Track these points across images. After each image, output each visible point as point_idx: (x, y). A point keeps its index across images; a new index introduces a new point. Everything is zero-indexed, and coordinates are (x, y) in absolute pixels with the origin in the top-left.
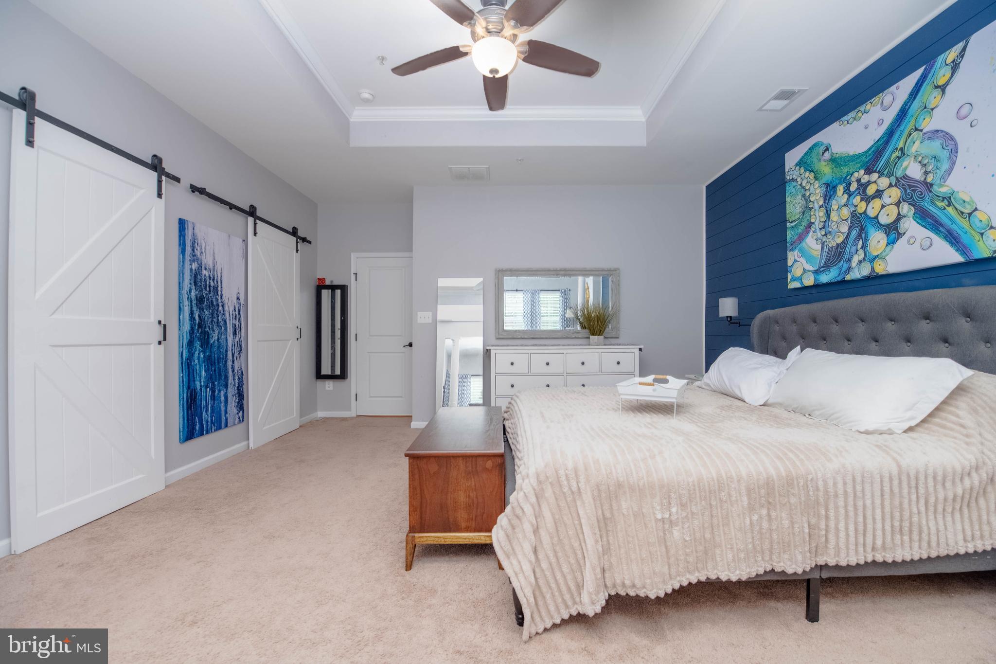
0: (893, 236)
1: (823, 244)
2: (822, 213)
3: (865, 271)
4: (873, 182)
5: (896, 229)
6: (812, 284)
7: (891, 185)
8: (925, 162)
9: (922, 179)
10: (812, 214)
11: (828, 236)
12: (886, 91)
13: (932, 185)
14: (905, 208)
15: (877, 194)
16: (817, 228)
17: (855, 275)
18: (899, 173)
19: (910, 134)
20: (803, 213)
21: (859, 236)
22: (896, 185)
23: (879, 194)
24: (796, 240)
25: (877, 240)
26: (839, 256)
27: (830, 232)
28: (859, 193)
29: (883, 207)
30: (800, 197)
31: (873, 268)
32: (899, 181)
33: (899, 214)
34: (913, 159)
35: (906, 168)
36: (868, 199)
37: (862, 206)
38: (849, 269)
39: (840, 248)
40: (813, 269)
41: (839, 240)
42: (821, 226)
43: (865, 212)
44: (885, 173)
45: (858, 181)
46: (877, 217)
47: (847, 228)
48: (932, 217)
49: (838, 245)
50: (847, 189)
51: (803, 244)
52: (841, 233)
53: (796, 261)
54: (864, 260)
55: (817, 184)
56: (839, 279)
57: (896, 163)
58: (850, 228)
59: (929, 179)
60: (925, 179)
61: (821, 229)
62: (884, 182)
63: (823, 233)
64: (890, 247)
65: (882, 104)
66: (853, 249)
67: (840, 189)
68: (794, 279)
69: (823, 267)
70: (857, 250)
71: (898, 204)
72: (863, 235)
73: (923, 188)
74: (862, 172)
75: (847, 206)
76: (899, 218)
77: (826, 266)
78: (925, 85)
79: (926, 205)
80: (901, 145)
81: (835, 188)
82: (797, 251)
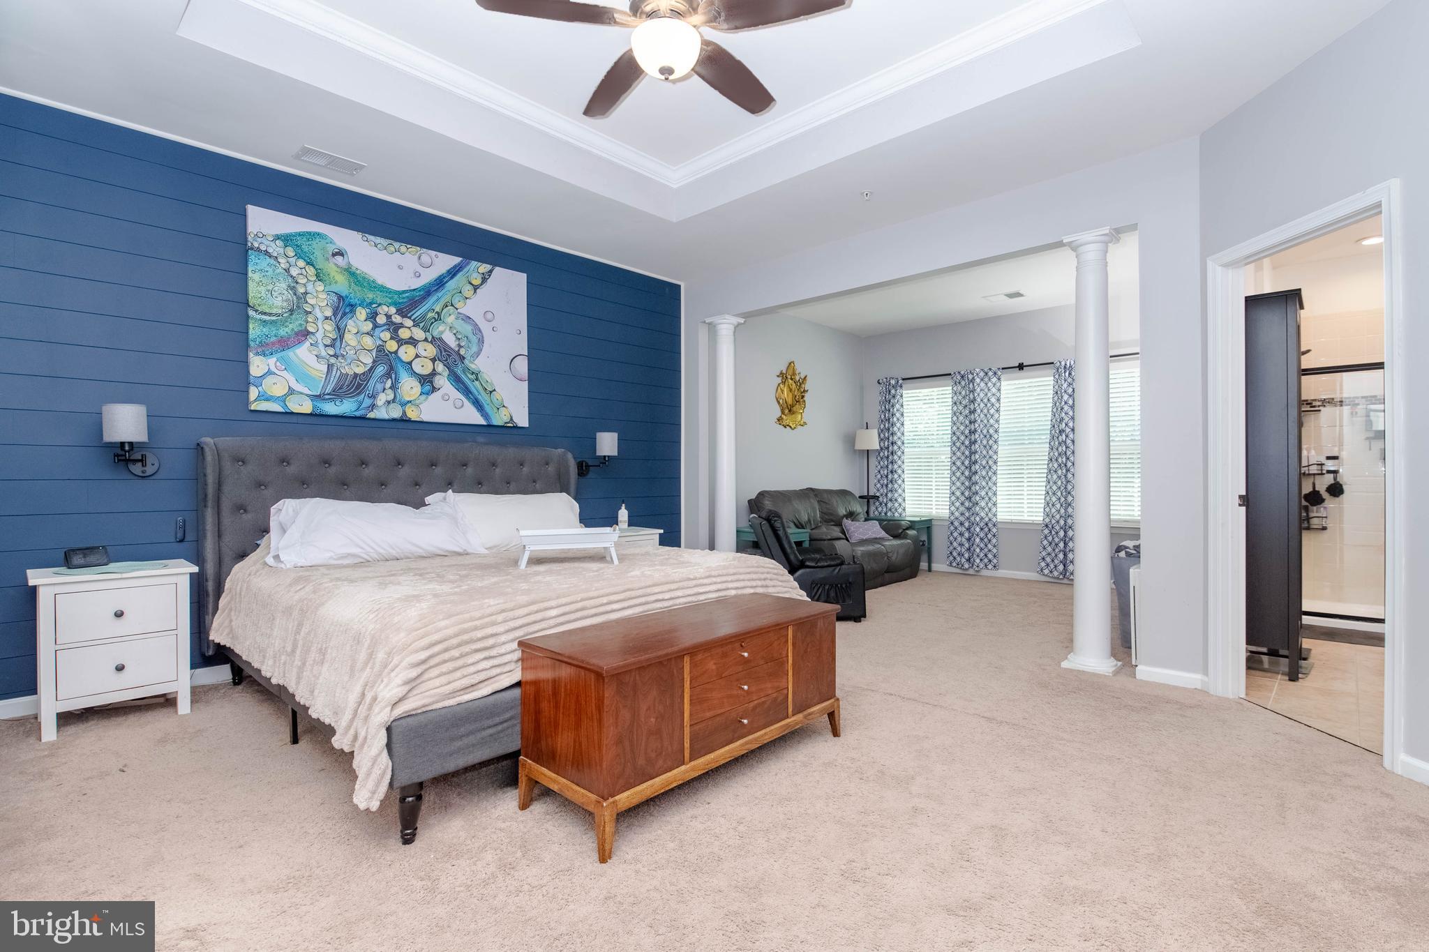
0: (427, 388)
1: (330, 367)
2: (329, 326)
3: (395, 413)
4: (406, 327)
5: (431, 382)
6: (309, 411)
7: (426, 340)
8: (460, 337)
9: (457, 349)
10: (310, 320)
11: (339, 358)
12: (425, 250)
13: (464, 358)
14: (440, 367)
15: (411, 340)
16: (320, 341)
17: (381, 413)
18: (435, 334)
19: (447, 306)
20: (292, 311)
21: (388, 375)
22: (431, 342)
23: (413, 342)
24: (273, 344)
25: (410, 386)
26: (357, 388)
27: (343, 356)
28: (389, 329)
29: (417, 356)
30: (284, 286)
31: (404, 413)
32: (435, 341)
33: (434, 370)
34: (448, 328)
35: (442, 332)
36: (401, 342)
37: (392, 346)
38: (373, 407)
39: (360, 378)
40: (310, 393)
41: (360, 370)
42: (328, 342)
43: (396, 352)
44: (422, 325)
45: (388, 317)
46: (410, 363)
47: (372, 361)
48: (463, 383)
49: (356, 375)
50: (373, 316)
51: (290, 353)
52: (362, 362)
53: (269, 373)
54: (394, 401)
55: (320, 287)
56: (358, 414)
57: (432, 323)
58: (374, 362)
59: (462, 352)
60: (459, 350)
61: (326, 346)
62: (419, 334)
63: (332, 353)
64: (424, 397)
65: (419, 258)
66: (379, 387)
67: (362, 313)
68: (263, 397)
69: (328, 394)
70: (384, 389)
71: (433, 360)
72: (391, 372)
73: (457, 358)
74: (393, 310)
75: (372, 336)
76: (434, 373)
77: (338, 393)
78: (460, 274)
79: (459, 371)
80: (438, 309)
81: (352, 307)
82: (275, 359)
